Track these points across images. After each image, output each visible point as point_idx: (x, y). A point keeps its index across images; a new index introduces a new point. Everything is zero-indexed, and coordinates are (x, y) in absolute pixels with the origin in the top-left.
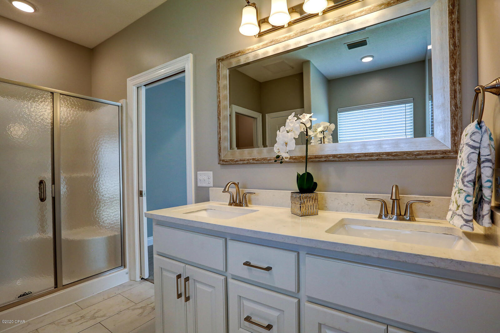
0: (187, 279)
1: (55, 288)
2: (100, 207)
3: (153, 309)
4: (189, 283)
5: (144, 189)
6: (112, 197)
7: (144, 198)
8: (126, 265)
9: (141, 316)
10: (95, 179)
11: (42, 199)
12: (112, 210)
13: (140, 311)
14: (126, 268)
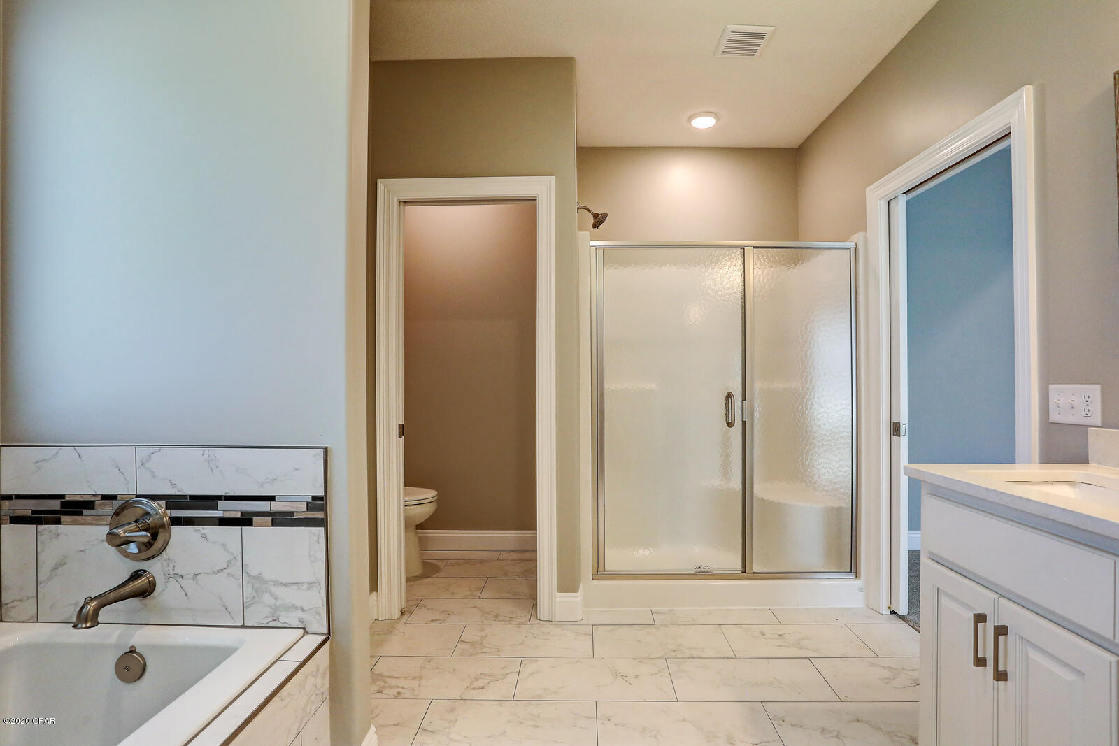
0: (1001, 631)
1: (742, 572)
2: (814, 447)
3: (916, 683)
4: (1006, 642)
5: (904, 420)
6: (836, 431)
7: (903, 441)
8: (860, 573)
9: (887, 683)
10: (807, 394)
11: (730, 425)
12: (836, 456)
13: (887, 674)
14: (860, 578)
